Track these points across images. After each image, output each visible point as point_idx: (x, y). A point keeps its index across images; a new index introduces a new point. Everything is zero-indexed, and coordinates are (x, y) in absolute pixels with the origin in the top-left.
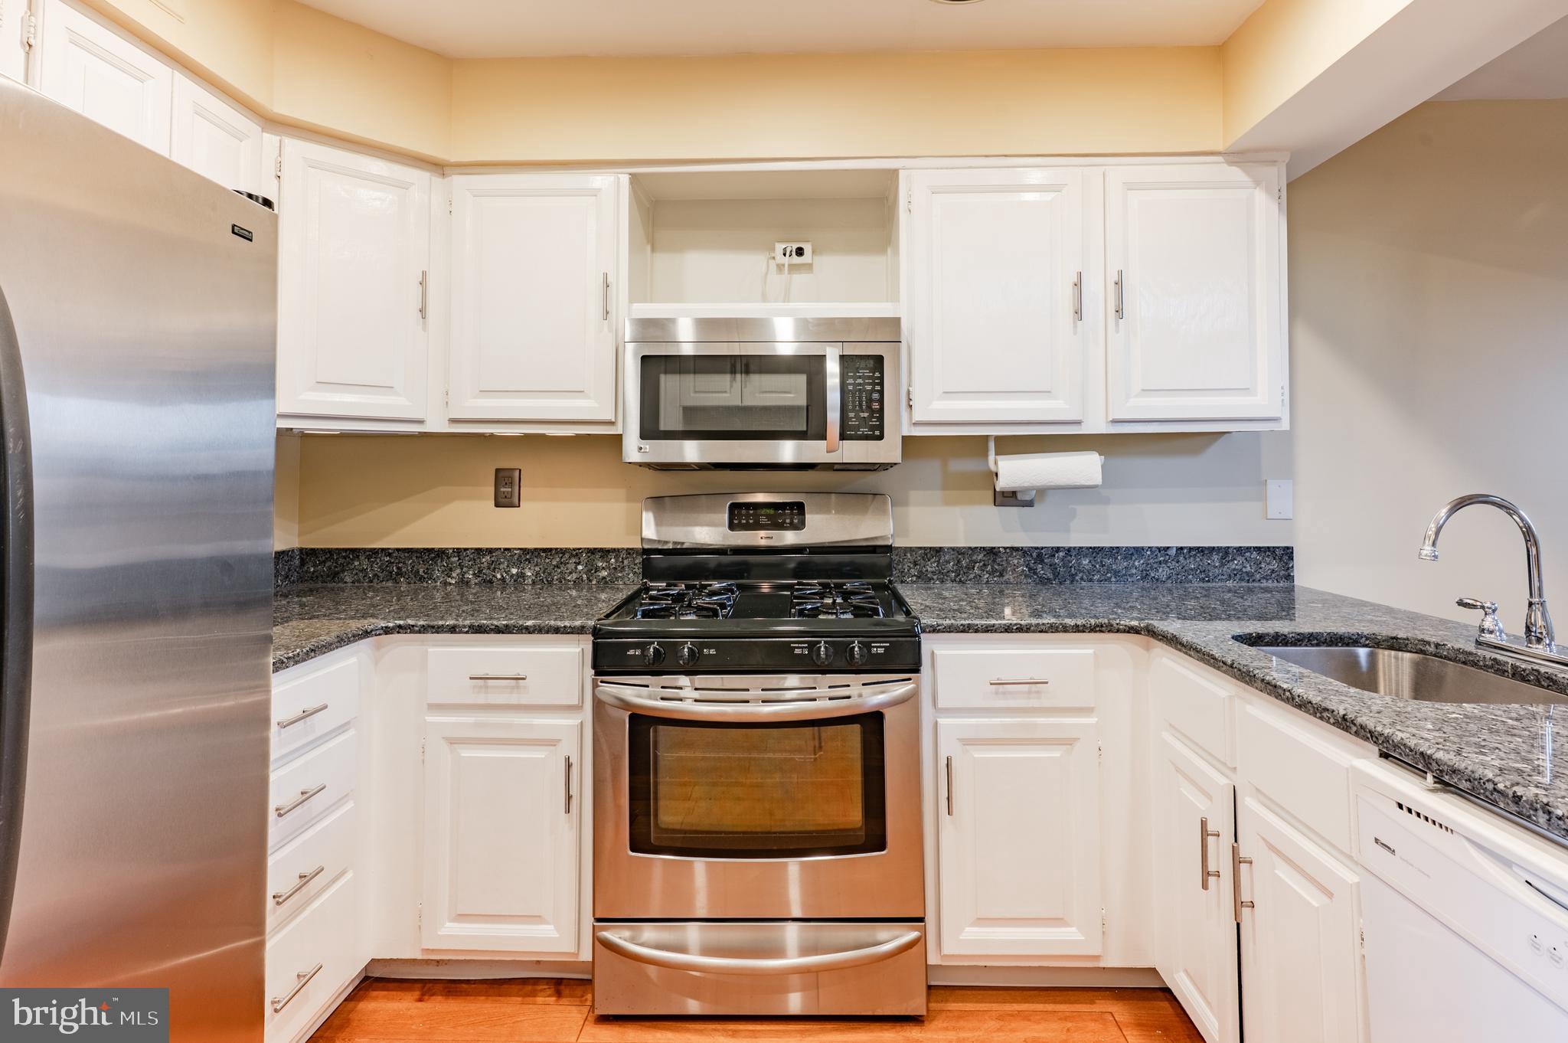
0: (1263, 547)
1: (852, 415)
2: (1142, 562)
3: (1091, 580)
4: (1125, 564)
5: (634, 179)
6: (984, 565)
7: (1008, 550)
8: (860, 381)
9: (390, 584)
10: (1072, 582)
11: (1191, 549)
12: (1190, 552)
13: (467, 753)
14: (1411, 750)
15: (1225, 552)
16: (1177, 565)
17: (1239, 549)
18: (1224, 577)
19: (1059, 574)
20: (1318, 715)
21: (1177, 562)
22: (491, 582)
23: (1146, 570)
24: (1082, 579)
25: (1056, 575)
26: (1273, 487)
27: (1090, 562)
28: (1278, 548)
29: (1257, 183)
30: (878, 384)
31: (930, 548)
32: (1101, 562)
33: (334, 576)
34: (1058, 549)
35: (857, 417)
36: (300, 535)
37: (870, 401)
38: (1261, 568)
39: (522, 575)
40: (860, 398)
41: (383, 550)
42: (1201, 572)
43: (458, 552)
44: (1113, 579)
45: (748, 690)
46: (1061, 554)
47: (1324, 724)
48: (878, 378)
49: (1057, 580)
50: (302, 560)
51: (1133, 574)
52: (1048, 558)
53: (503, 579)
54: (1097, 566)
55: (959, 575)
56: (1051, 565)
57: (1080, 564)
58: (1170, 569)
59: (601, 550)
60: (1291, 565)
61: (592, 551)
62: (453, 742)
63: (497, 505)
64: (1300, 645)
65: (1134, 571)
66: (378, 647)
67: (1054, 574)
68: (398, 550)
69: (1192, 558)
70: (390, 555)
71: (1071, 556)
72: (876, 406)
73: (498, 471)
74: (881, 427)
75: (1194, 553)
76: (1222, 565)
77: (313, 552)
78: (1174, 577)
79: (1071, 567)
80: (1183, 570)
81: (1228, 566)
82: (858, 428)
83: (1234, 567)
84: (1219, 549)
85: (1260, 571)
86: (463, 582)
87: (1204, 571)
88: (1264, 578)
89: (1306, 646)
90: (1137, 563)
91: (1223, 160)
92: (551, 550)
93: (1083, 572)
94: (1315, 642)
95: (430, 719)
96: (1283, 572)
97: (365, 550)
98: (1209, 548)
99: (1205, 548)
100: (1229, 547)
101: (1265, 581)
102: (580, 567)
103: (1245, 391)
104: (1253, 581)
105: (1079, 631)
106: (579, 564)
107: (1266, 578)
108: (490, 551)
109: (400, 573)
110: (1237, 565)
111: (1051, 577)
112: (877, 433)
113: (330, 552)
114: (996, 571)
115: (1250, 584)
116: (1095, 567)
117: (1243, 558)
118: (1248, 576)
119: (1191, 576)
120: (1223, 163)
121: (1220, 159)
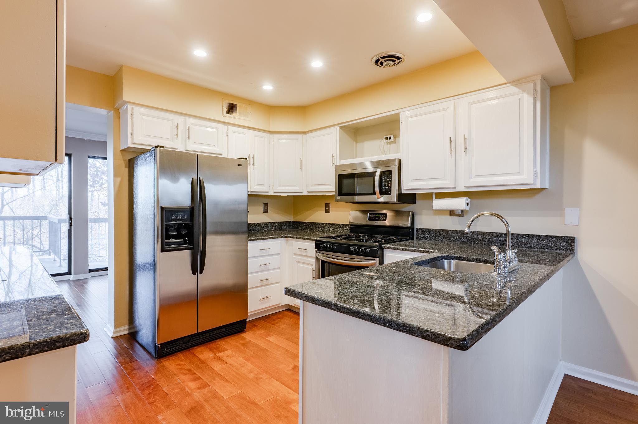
0: (558, 236)
1: (384, 188)
2: (502, 238)
3: (481, 244)
4: (495, 239)
5: (340, 127)
6: (444, 235)
7: (452, 231)
8: (386, 178)
9: (306, 230)
10: (474, 244)
11: (523, 235)
12: (523, 236)
13: (299, 265)
15: (539, 237)
16: (517, 241)
17: (546, 236)
18: (538, 247)
21: (517, 240)
22: (324, 231)
23: (504, 242)
24: (478, 243)
25: (469, 241)
26: (567, 211)
28: (566, 237)
29: (524, 91)
30: (390, 179)
31: (427, 229)
32: (486, 237)
33: (298, 228)
35: (385, 188)
36: (293, 218)
37: (388, 184)
38: (557, 245)
39: (329, 230)
40: (386, 183)
41: (306, 222)
42: (528, 244)
43: (318, 223)
44: (490, 244)
45: (341, 257)
48: (390, 177)
50: (293, 224)
51: (498, 243)
53: (326, 231)
55: (435, 238)
56: (467, 237)
57: (477, 237)
58: (514, 242)
59: (345, 225)
60: (573, 245)
61: (343, 225)
62: (297, 262)
63: (326, 212)
64: (474, 262)
65: (499, 242)
66: (287, 240)
68: (308, 222)
69: (524, 239)
70: (306, 223)
71: (474, 234)
72: (390, 185)
73: (326, 204)
74: (391, 191)
75: (525, 236)
76: (538, 242)
77: (295, 222)
78: (516, 245)
80: (520, 243)
81: (541, 243)
82: (385, 192)
83: (543, 243)
84: (537, 236)
85: (557, 246)
86: (319, 231)
87: (529, 244)
88: (558, 249)
89: (476, 262)
90: (500, 239)
91: (511, 85)
92: (335, 224)
93: (478, 240)
94: (479, 261)
95: (294, 256)
96: (568, 247)
97: (302, 222)
98: (532, 235)
99: (530, 235)
100: (541, 235)
101: (559, 250)
102: (341, 229)
103: (518, 173)
104: (553, 250)
105: (422, 252)
106: (340, 228)
107: (559, 249)
108: (324, 224)
109: (308, 228)
110: (545, 242)
111: (467, 241)
112: (390, 193)
113: (297, 222)
114: (448, 238)
115: (551, 251)
117: (548, 240)
118: (551, 248)
119: (523, 245)
120: (511, 86)
121: (509, 85)
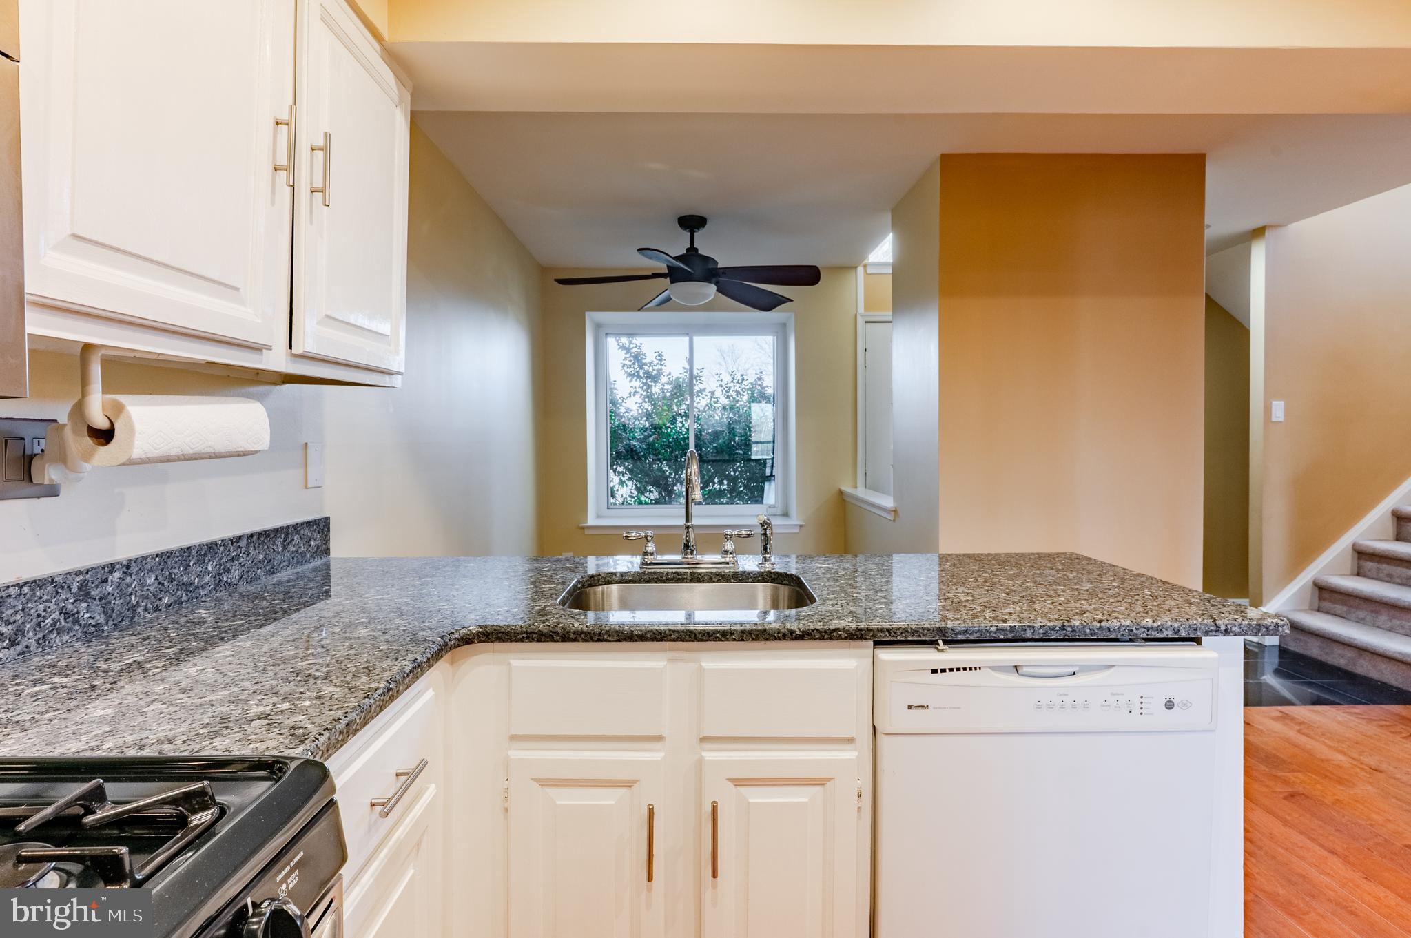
2: (214, 564)
3: (157, 609)
4: (197, 570)
10: (131, 619)
11: (260, 534)
14: (929, 630)
15: (286, 533)
17: (296, 527)
18: (285, 564)
19: (113, 610)
20: (826, 637)
23: (219, 575)
24: (145, 610)
25: (109, 614)
26: (311, 450)
27: (156, 579)
28: (321, 520)
32: (170, 575)
34: (112, 567)
42: (267, 563)
46: (117, 575)
47: (835, 642)
49: (111, 623)
51: (205, 584)
52: (97, 586)
54: (166, 583)
56: (100, 600)
57: (143, 585)
58: (241, 567)
67: (105, 613)
69: (261, 547)
71: (130, 575)
75: (263, 539)
76: (284, 549)
79: (131, 594)
80: (254, 565)
81: (288, 549)
83: (292, 549)
85: (310, 548)
87: (270, 561)
88: (312, 557)
90: (209, 567)
93: (147, 598)
96: (324, 546)
101: (313, 560)
104: (305, 561)
110: (294, 546)
111: (101, 619)
116: (163, 585)
117: (299, 537)
118: (302, 558)
119: (259, 571)
